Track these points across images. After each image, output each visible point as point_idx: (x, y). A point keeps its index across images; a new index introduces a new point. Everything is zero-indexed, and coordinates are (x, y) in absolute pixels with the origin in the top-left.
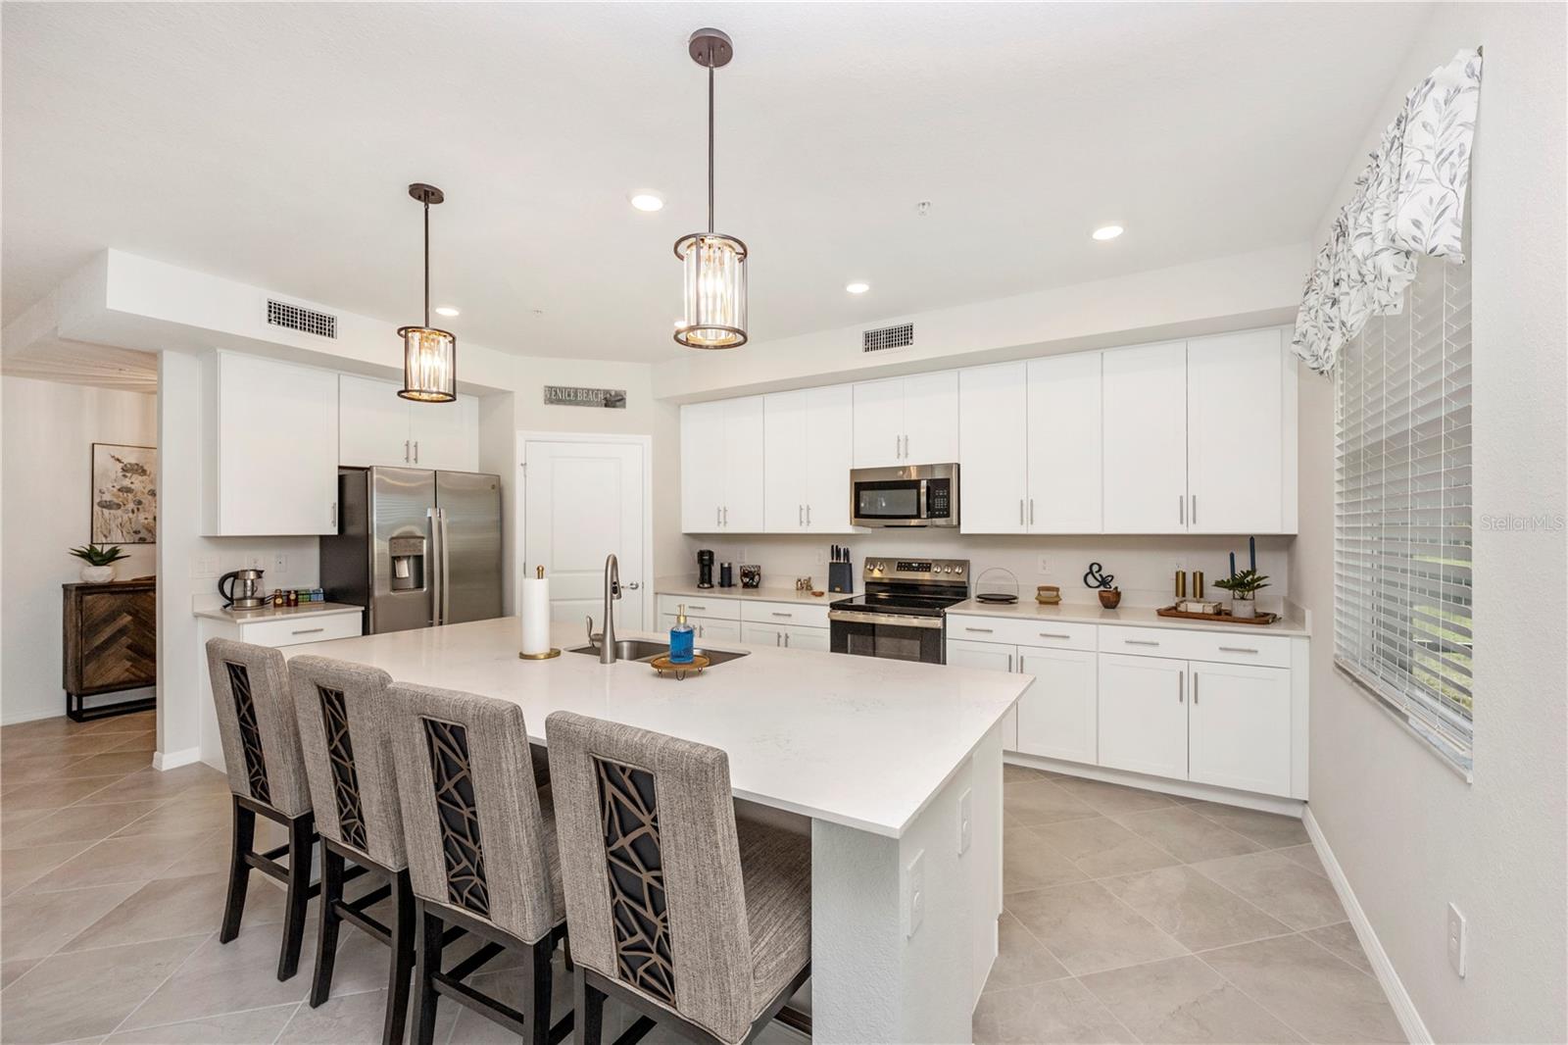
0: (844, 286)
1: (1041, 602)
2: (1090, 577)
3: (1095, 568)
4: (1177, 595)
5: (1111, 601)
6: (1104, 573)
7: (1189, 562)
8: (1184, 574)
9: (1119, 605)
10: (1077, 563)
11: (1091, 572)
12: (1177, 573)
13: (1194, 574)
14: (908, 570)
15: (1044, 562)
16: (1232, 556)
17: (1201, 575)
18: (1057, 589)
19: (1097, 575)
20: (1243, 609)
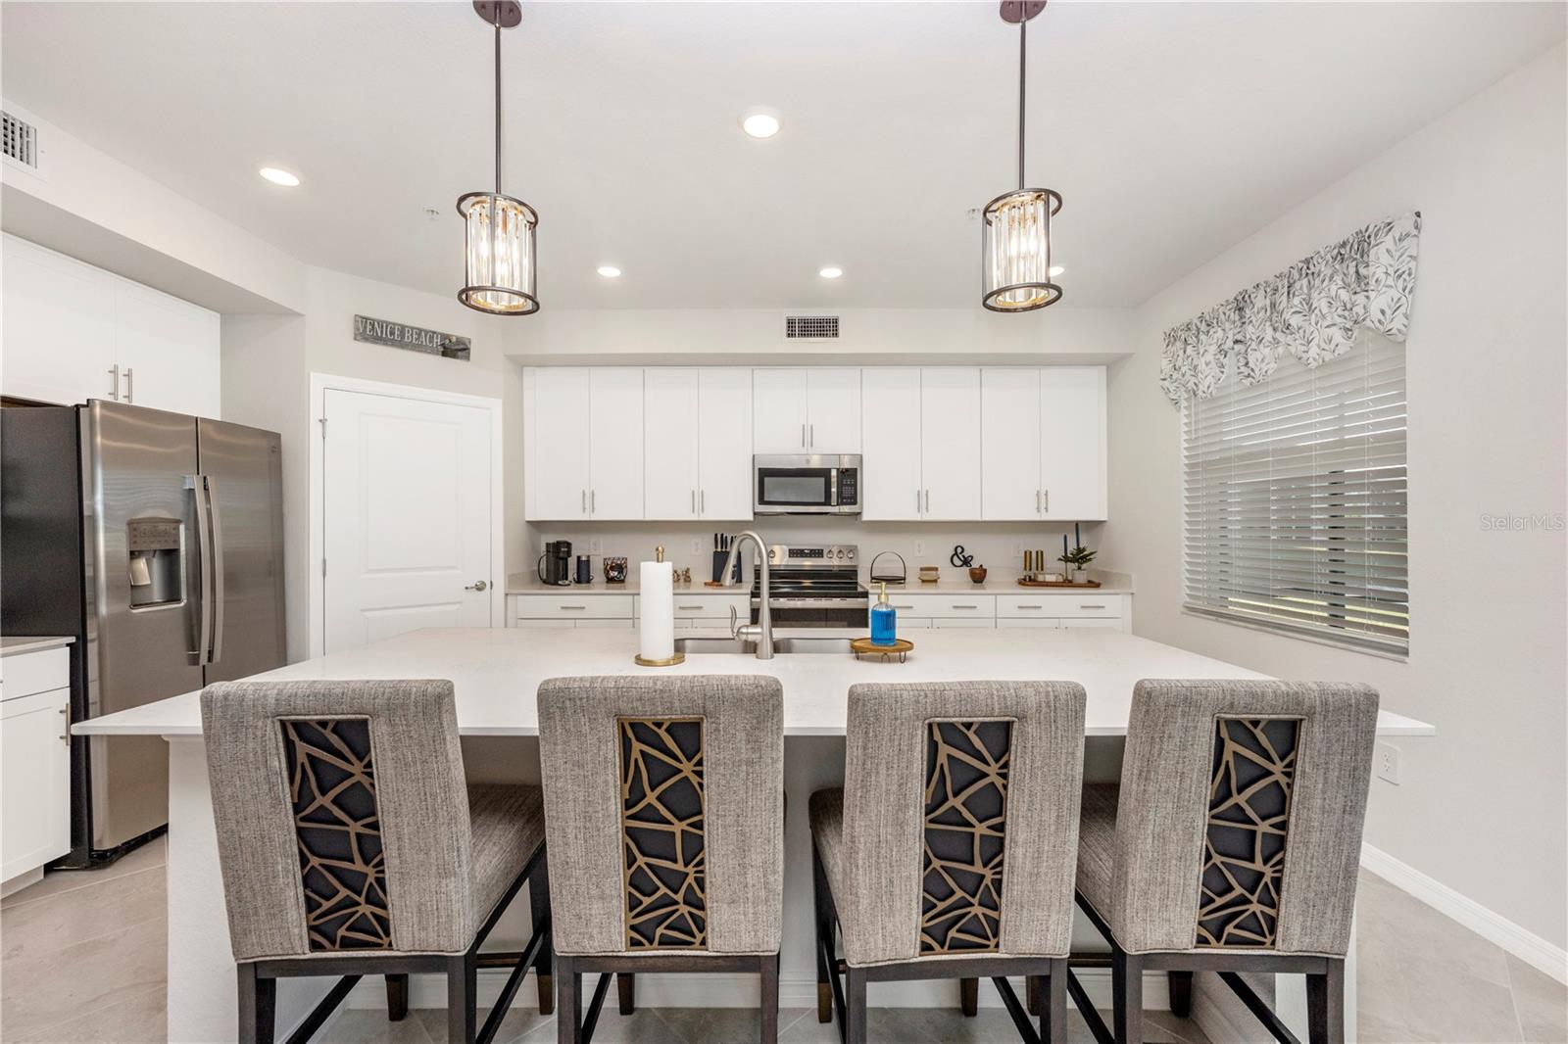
0: (817, 270)
1: (923, 581)
2: (955, 558)
3: (959, 550)
4: (1025, 569)
5: (979, 577)
6: (966, 554)
7: (1034, 543)
8: (1031, 552)
9: (985, 580)
10: (944, 546)
11: (956, 554)
12: (1026, 552)
13: (1037, 552)
14: (802, 556)
15: (919, 546)
16: (1065, 537)
17: (1042, 552)
18: (936, 569)
19: (960, 556)
20: (1081, 577)
